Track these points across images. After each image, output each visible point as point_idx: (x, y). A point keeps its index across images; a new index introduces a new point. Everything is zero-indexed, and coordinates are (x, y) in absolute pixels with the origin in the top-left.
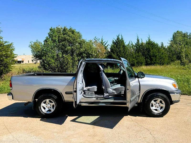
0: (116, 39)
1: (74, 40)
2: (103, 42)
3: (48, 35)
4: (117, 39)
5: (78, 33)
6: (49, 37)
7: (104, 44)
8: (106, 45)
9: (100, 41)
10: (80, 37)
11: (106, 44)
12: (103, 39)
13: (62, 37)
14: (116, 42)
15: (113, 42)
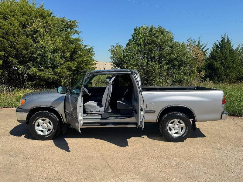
0: (220, 41)
1: (164, 43)
2: (200, 45)
3: (131, 37)
4: (222, 41)
5: (169, 33)
6: (132, 39)
7: (202, 48)
8: (204, 50)
9: (197, 43)
10: (171, 39)
11: (204, 48)
13: (148, 40)
14: (220, 45)
15: (215, 44)
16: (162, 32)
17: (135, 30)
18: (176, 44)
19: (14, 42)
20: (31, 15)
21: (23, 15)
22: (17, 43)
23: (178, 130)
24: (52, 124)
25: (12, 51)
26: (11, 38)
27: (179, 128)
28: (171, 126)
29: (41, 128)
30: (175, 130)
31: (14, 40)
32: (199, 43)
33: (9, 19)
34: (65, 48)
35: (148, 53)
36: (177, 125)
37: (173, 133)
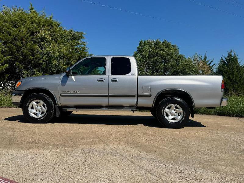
0: (226, 57)
1: (169, 55)
2: (207, 60)
4: (228, 57)
5: (174, 46)
6: (138, 52)
7: (208, 63)
8: (211, 65)
9: (203, 58)
10: (177, 52)
11: (210, 63)
12: (207, 56)
13: (153, 52)
14: (226, 61)
15: (221, 60)
16: (168, 46)
17: (140, 43)
18: (182, 57)
19: (22, 47)
20: (39, 23)
21: (32, 23)
22: (24, 49)
23: (175, 115)
24: (46, 106)
25: (19, 56)
26: (19, 43)
27: (176, 114)
28: (168, 111)
29: (34, 111)
30: (172, 115)
31: (21, 45)
32: (205, 59)
33: (19, 26)
34: (70, 55)
35: (152, 65)
36: (174, 110)
37: (170, 119)
